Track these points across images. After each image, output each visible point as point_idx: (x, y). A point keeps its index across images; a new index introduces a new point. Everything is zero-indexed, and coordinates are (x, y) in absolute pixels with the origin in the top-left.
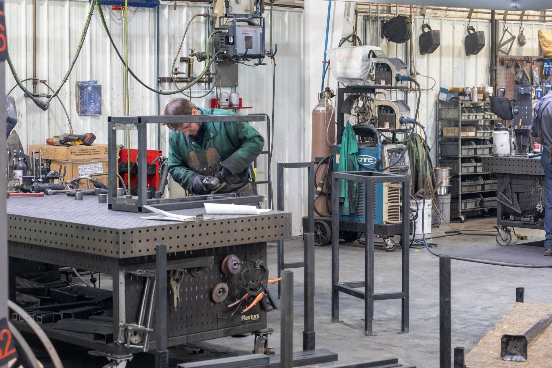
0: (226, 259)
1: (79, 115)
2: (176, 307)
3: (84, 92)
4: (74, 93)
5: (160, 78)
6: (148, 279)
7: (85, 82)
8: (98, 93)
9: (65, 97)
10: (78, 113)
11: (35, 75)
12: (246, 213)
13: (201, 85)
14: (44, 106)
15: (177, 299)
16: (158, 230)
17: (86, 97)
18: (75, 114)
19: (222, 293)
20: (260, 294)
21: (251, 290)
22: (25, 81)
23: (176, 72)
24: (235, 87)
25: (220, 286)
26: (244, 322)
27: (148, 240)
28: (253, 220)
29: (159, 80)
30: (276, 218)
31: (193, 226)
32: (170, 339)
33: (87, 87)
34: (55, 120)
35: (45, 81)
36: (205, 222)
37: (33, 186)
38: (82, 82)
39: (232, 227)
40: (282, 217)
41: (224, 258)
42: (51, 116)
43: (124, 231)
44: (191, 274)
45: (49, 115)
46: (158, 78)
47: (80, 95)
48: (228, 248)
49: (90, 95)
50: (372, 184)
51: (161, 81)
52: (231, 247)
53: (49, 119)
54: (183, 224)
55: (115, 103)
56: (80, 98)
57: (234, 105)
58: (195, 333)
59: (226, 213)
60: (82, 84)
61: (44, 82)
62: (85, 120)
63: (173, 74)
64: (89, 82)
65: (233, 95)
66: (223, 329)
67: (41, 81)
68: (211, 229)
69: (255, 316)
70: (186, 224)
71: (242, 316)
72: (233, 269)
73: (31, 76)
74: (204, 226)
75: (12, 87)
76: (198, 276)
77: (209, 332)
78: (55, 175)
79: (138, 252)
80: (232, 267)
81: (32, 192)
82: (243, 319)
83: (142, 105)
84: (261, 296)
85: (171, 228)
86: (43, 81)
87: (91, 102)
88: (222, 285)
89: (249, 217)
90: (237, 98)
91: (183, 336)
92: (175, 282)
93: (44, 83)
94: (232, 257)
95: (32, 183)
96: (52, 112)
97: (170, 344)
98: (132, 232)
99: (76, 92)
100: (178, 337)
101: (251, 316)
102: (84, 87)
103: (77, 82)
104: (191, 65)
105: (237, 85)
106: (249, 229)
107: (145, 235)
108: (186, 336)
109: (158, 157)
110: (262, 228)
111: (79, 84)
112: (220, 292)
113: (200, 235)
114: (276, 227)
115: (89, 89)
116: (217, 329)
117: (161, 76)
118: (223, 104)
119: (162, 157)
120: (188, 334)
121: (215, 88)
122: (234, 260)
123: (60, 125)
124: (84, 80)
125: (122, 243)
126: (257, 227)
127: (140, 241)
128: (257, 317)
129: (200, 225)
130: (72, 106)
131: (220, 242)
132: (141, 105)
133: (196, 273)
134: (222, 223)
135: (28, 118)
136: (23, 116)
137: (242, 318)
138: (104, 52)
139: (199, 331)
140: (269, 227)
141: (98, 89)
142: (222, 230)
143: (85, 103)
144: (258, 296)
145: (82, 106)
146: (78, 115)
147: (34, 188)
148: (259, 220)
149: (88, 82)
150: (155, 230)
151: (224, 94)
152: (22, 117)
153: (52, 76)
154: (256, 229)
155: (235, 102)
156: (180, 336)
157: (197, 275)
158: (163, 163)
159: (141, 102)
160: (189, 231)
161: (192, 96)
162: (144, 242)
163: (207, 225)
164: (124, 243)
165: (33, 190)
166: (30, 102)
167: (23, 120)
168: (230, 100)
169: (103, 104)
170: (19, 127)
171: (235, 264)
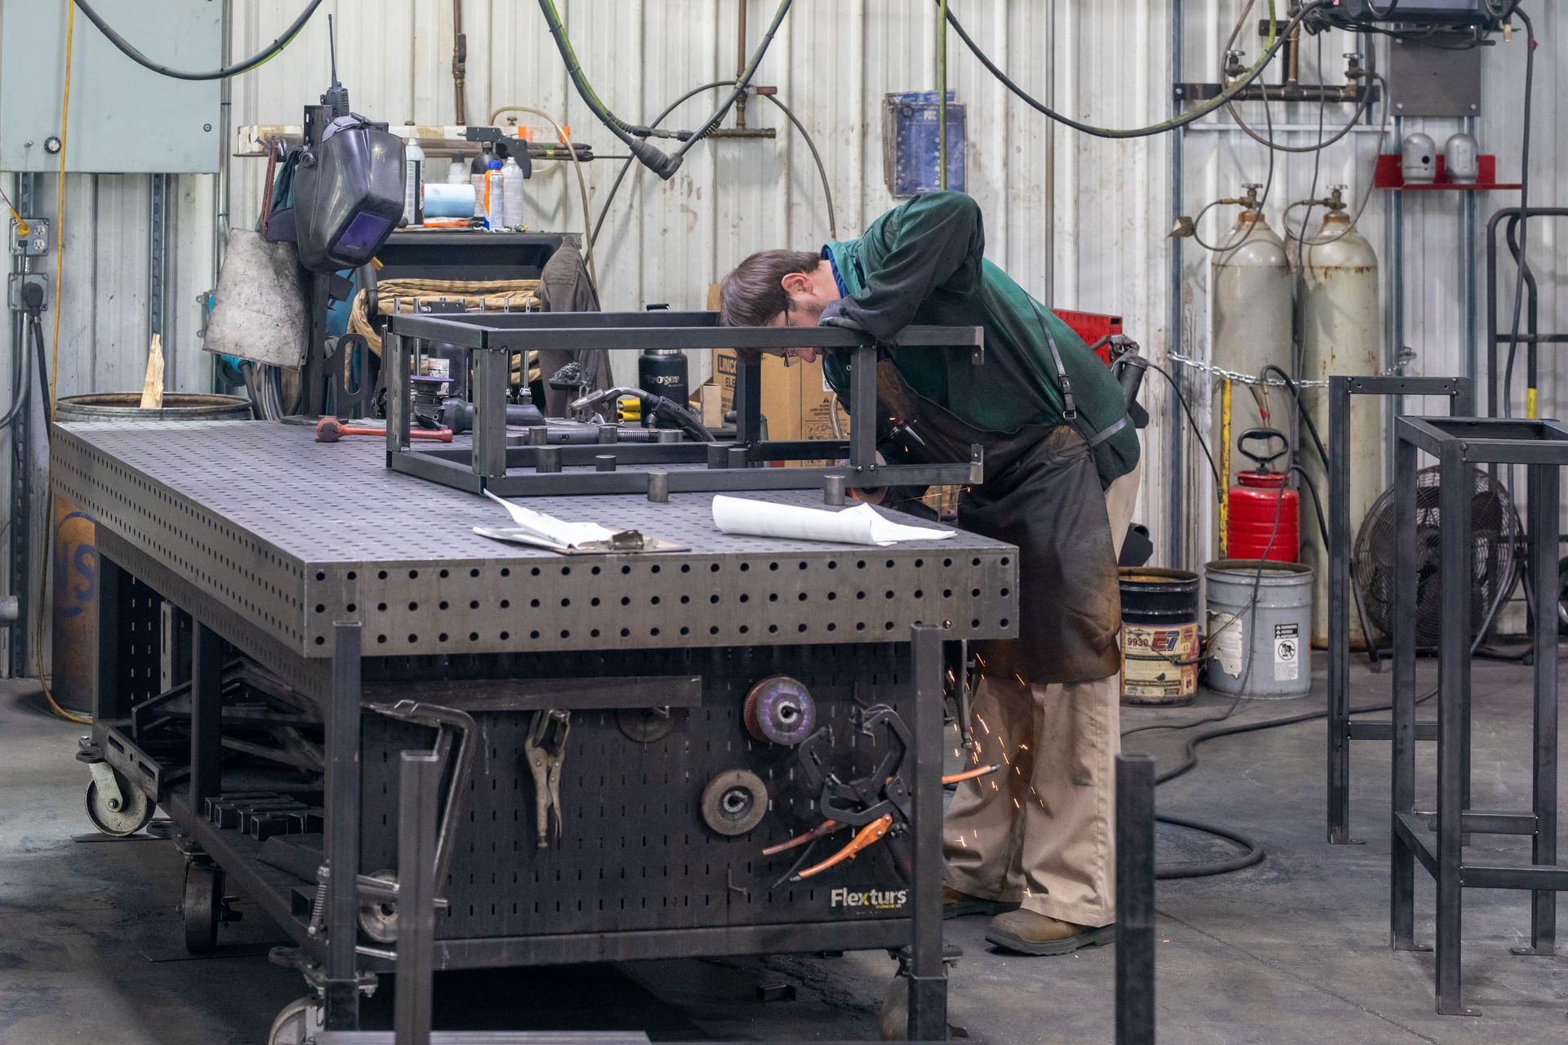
0: (755, 691)
1: (894, 198)
2: (543, 834)
3: (910, 125)
4: (879, 129)
5: (1183, 86)
6: (441, 732)
7: (916, 95)
8: (957, 128)
9: (847, 141)
10: (891, 189)
12: (839, 538)
13: (1341, 108)
14: (664, 166)
15: (550, 809)
16: (452, 573)
17: (918, 144)
18: (878, 194)
19: (741, 805)
20: (878, 822)
21: (842, 804)
22: (711, 90)
23: (1235, 67)
24: (1471, 118)
25: (729, 778)
26: (840, 910)
27: (413, 606)
28: (847, 567)
29: (1179, 91)
30: (948, 563)
31: (596, 571)
32: (532, 939)
33: (922, 110)
35: (774, 90)
36: (646, 559)
37: (443, 407)
38: (907, 96)
39: (759, 583)
40: (976, 562)
41: (752, 686)
42: (797, 197)
43: (322, 570)
44: (619, 727)
45: (789, 194)
46: (1176, 86)
47: (899, 134)
48: (776, 654)
49: (932, 133)
50: (1459, 466)
51: (1183, 93)
52: (792, 651)
53: (789, 207)
54: (557, 561)
55: (1020, 162)
56: (899, 144)
57: (1457, 177)
58: (635, 930)
59: (778, 534)
60: (907, 101)
61: (770, 92)
63: (1225, 71)
64: (930, 94)
65: (1456, 142)
66: (751, 928)
67: (761, 91)
68: (669, 584)
69: (890, 895)
70: (569, 562)
71: (834, 892)
72: (779, 725)
73: (731, 73)
74: (641, 571)
75: (669, 105)
76: (650, 739)
77: (693, 931)
78: (572, 378)
79: (375, 640)
80: (774, 718)
81: (438, 429)
82: (839, 903)
83: (1121, 171)
84: (877, 829)
85: (505, 572)
86: (766, 91)
87: (935, 158)
88: (738, 776)
89: (833, 554)
90: (1468, 155)
91: (586, 936)
92: (540, 751)
93: (769, 95)
94: (781, 686)
95: (440, 400)
96: (800, 184)
97: (532, 954)
98: (352, 576)
99: (884, 126)
100: (563, 937)
101: (873, 892)
102: (914, 111)
103: (890, 96)
104: (1292, 46)
105: (1478, 113)
106: (832, 596)
107: (399, 590)
108: (598, 935)
109: (1103, 339)
110: (890, 594)
111: (897, 100)
112: (733, 802)
113: (625, 601)
114: (947, 593)
115: (929, 115)
116: (729, 925)
117: (1188, 79)
118: (1414, 173)
119: (1115, 338)
120: (608, 931)
121: (1392, 120)
122: (785, 697)
124: (914, 89)
125: (313, 609)
126: (862, 589)
127: (382, 607)
128: (896, 898)
129: (626, 570)
130: (869, 168)
131: (708, 632)
132: (1115, 170)
133: (641, 727)
134: (715, 568)
135: (721, 200)
136: (703, 196)
137: (834, 898)
139: (653, 924)
140: (918, 594)
141: (955, 117)
142: (716, 591)
143: (913, 162)
144: (867, 830)
145: (904, 171)
146: (890, 196)
147: (446, 414)
148: (875, 568)
149: (927, 96)
150: (444, 574)
151: (1415, 140)
152: (699, 198)
153: (803, 76)
154: (861, 595)
155: (1462, 164)
156: (575, 933)
157: (645, 734)
158: (1121, 359)
159: (1115, 160)
160: (580, 584)
161: (1276, 141)
162: (398, 610)
163: (656, 569)
164: (320, 608)
165: (440, 422)
166: (731, 151)
167: (704, 207)
168: (1441, 159)
169: (978, 166)
170: (690, 228)
171: (787, 712)
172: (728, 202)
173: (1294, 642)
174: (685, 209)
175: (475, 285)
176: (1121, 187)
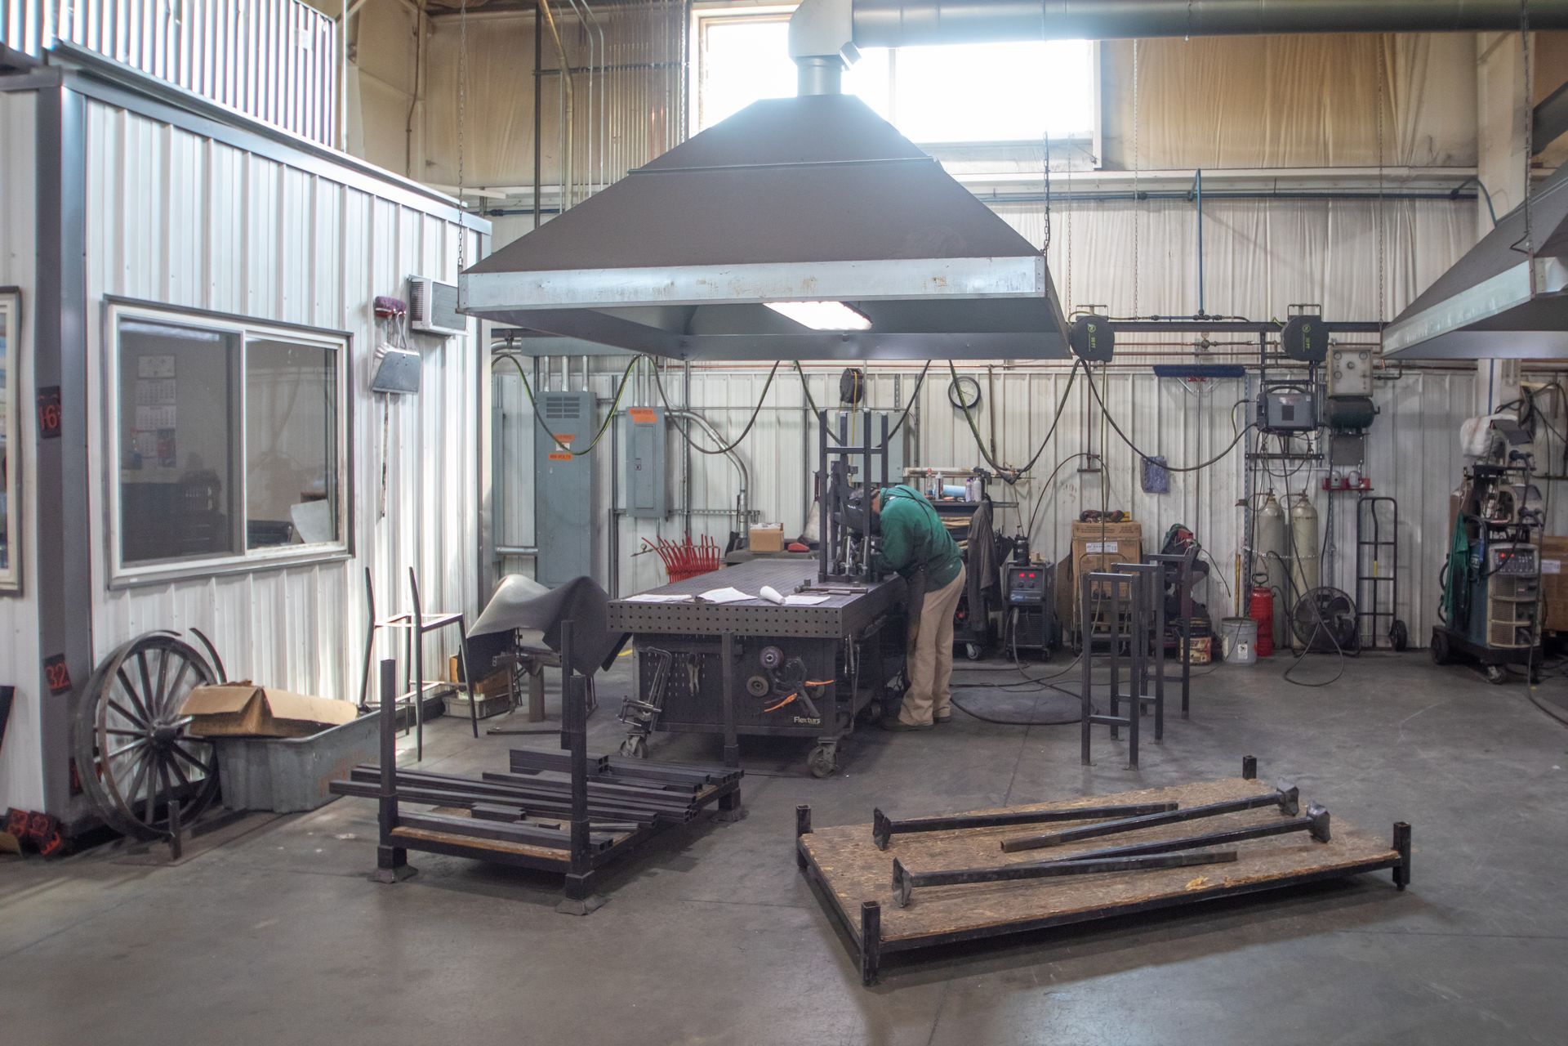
2: (692, 692)
3: (1150, 468)
4: (1138, 469)
6: (661, 657)
7: (1151, 458)
8: (1165, 470)
10: (1142, 487)
11: (1089, 450)
13: (1311, 462)
15: (694, 684)
17: (1153, 474)
18: (1139, 491)
19: (760, 687)
20: (793, 696)
22: (1079, 456)
24: (1361, 465)
27: (640, 618)
29: (1247, 456)
33: (1154, 462)
34: (1115, 494)
35: (1099, 456)
38: (1148, 457)
46: (1247, 454)
47: (1146, 470)
49: (1157, 470)
52: (771, 638)
56: (1146, 474)
57: (1353, 486)
60: (1148, 459)
62: (1151, 497)
64: (1157, 457)
65: (1353, 474)
66: (767, 727)
69: (814, 720)
71: (796, 718)
72: (766, 662)
73: (1085, 450)
79: (629, 628)
82: (797, 721)
86: (1096, 456)
87: (1158, 479)
88: (757, 678)
90: (1357, 478)
93: (1097, 458)
98: (621, 607)
99: (1141, 467)
101: (808, 719)
102: (1151, 463)
103: (1142, 457)
105: (1364, 463)
107: (636, 612)
111: (1145, 459)
115: (1157, 464)
116: (760, 725)
117: (1250, 452)
118: (1336, 484)
121: (1329, 466)
122: (770, 653)
123: (1122, 501)
124: (1151, 456)
125: (609, 617)
127: (631, 617)
128: (817, 721)
130: (1135, 483)
135: (1083, 492)
136: (1076, 491)
137: (795, 720)
138: (1177, 426)
141: (1166, 465)
143: (1151, 480)
144: (789, 698)
145: (1149, 482)
146: (1143, 491)
150: (650, 608)
151: (1338, 473)
155: (1354, 481)
162: (636, 618)
166: (1086, 476)
167: (1077, 494)
168: (1347, 480)
169: (1175, 482)
170: (1073, 501)
171: (770, 658)
172: (1086, 493)
173: (1246, 646)
174: (1071, 495)
175: (952, 518)
176: (1228, 489)
